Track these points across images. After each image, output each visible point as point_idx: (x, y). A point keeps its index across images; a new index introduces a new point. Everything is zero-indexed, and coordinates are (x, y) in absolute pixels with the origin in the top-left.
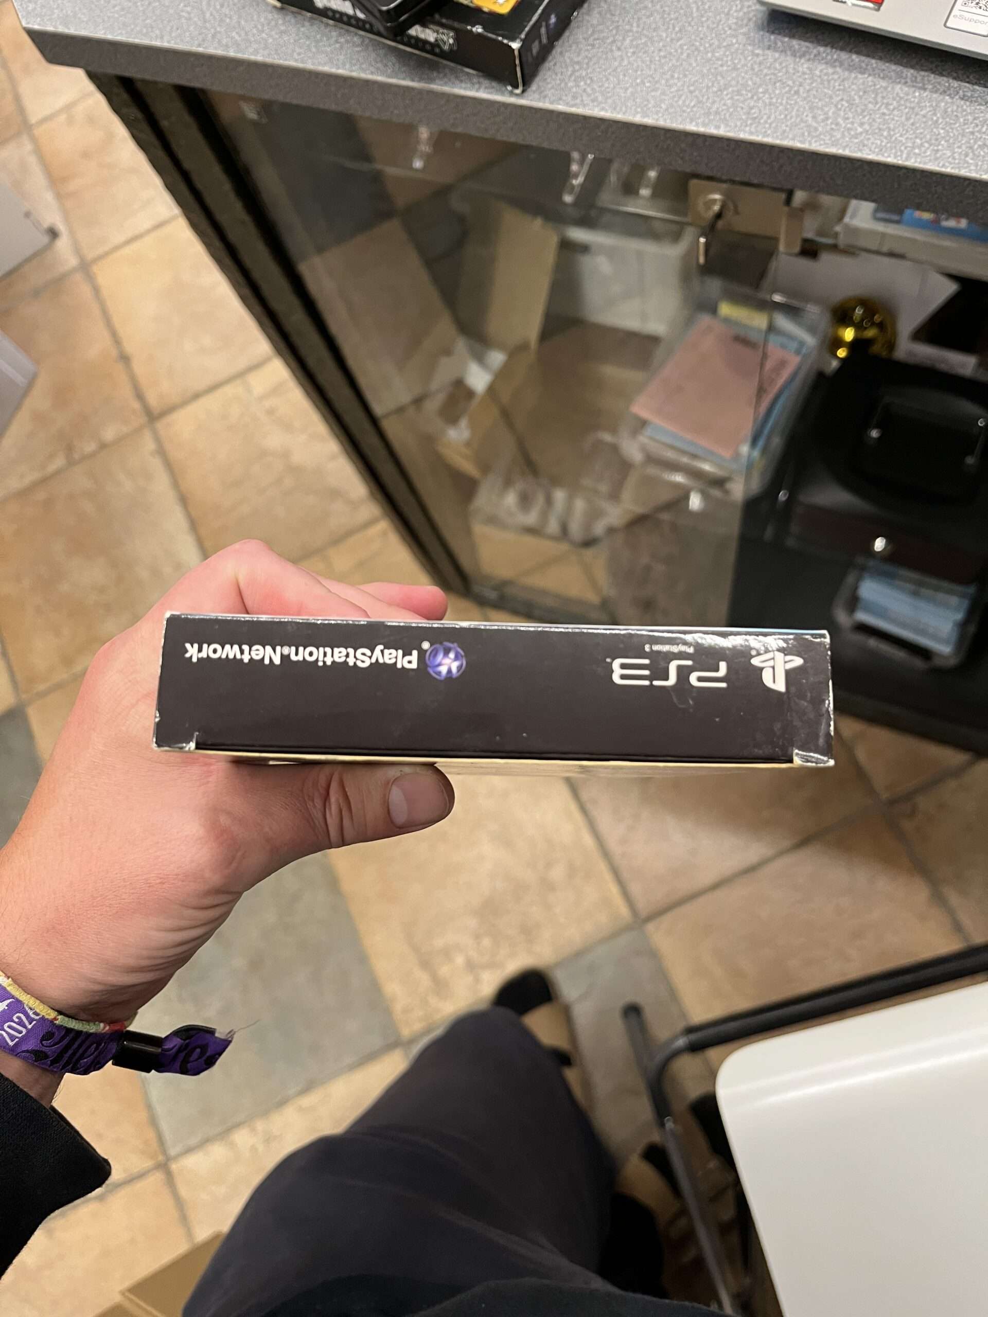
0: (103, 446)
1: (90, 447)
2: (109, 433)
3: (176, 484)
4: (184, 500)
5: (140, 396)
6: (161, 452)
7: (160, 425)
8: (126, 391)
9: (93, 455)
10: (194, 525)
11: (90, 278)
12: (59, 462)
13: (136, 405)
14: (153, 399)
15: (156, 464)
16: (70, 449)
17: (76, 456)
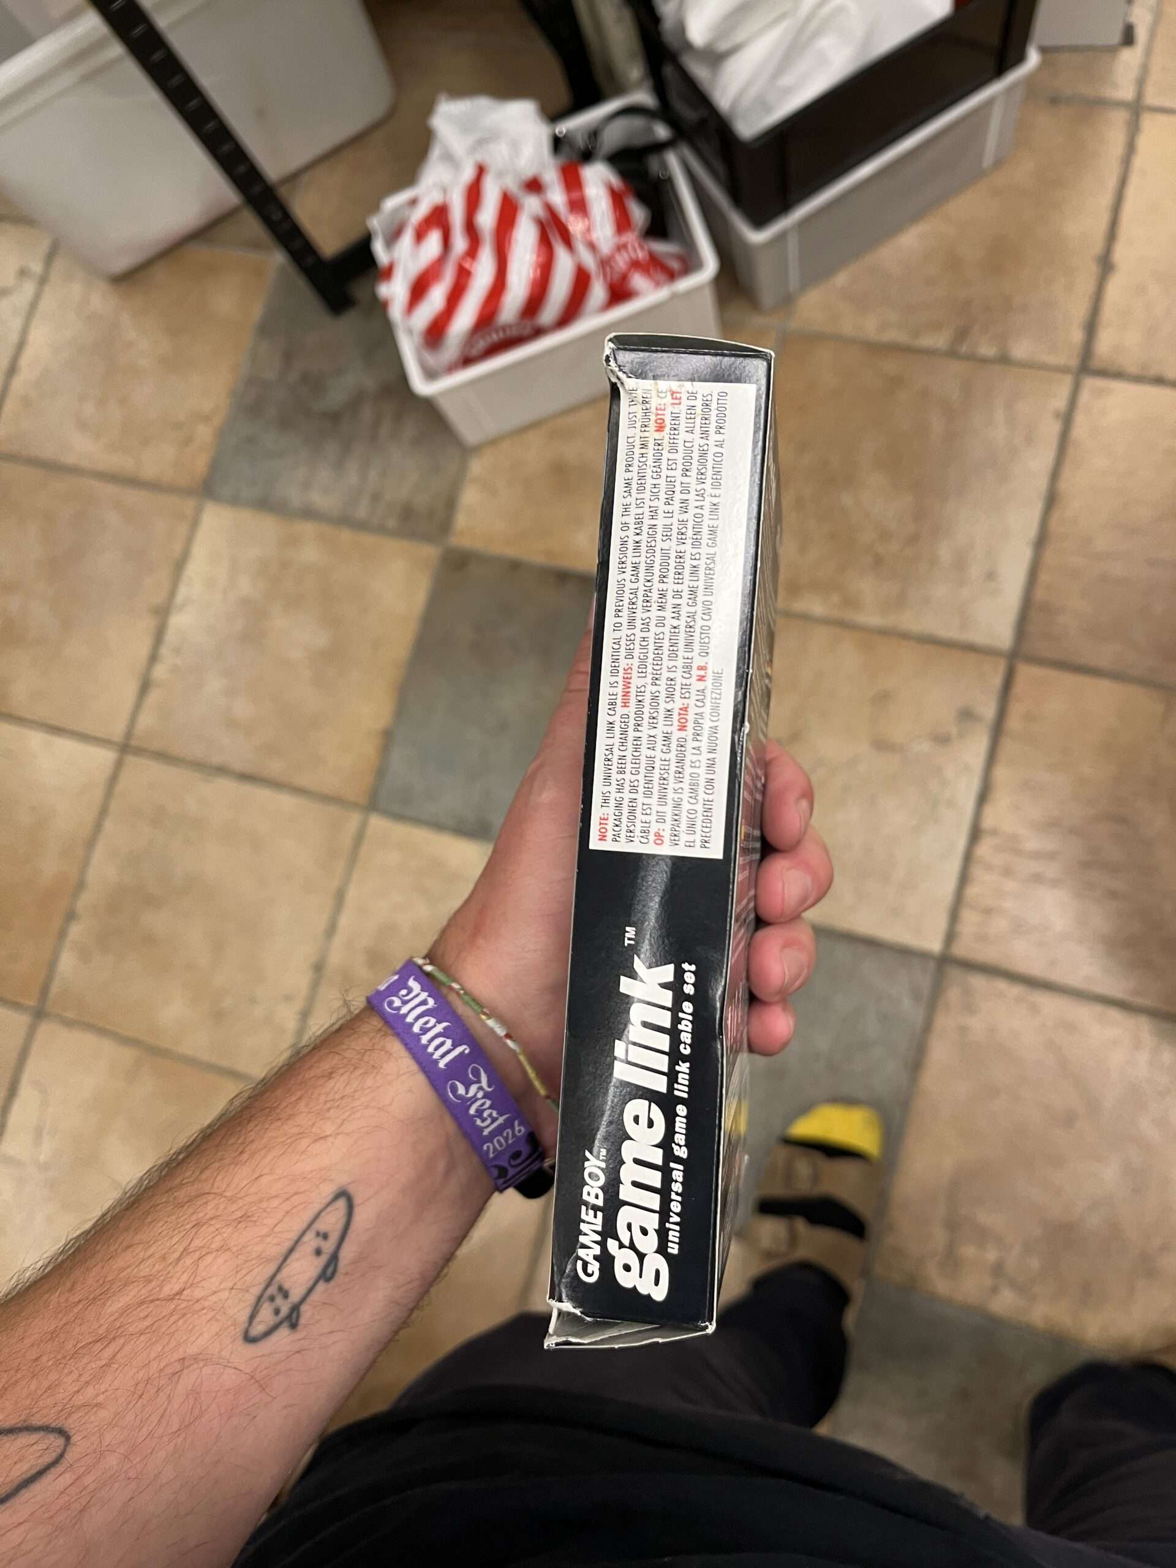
0: (1004, 359)
1: (987, 350)
2: (1021, 350)
3: (1055, 474)
4: (1052, 500)
5: (1091, 328)
6: (1067, 419)
7: (1091, 383)
8: (1079, 310)
9: (984, 361)
10: (1041, 542)
11: (1134, 129)
12: (939, 340)
13: (1077, 336)
14: (1105, 343)
15: (1051, 429)
16: (962, 334)
17: (964, 349)
